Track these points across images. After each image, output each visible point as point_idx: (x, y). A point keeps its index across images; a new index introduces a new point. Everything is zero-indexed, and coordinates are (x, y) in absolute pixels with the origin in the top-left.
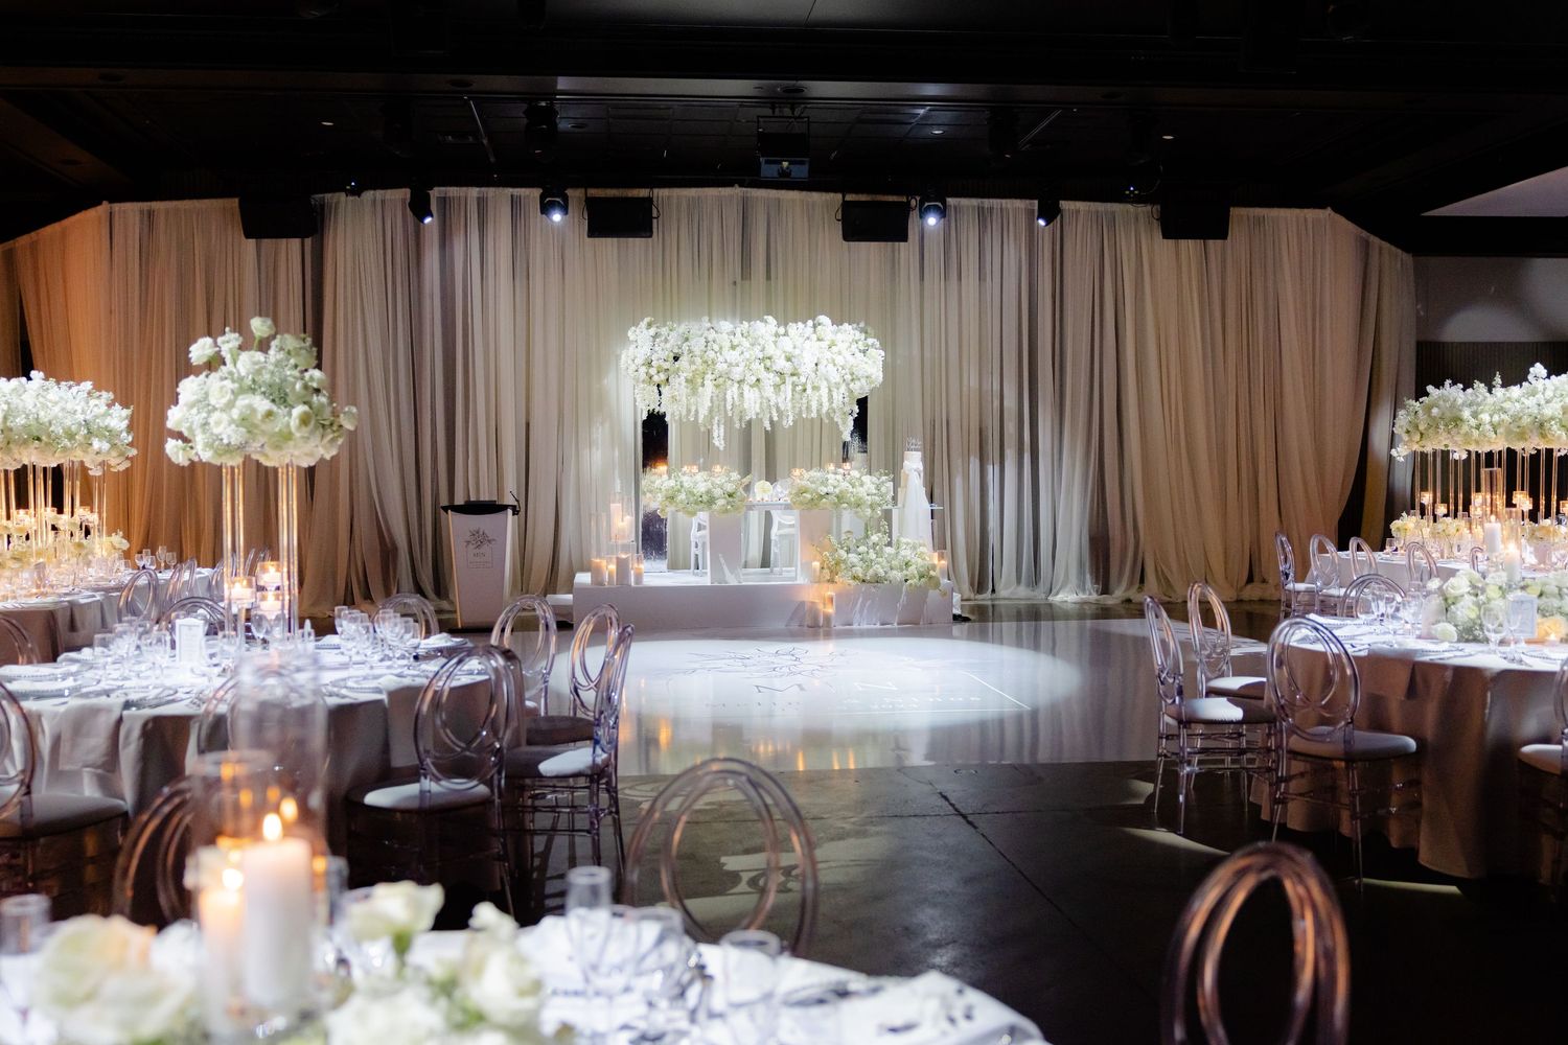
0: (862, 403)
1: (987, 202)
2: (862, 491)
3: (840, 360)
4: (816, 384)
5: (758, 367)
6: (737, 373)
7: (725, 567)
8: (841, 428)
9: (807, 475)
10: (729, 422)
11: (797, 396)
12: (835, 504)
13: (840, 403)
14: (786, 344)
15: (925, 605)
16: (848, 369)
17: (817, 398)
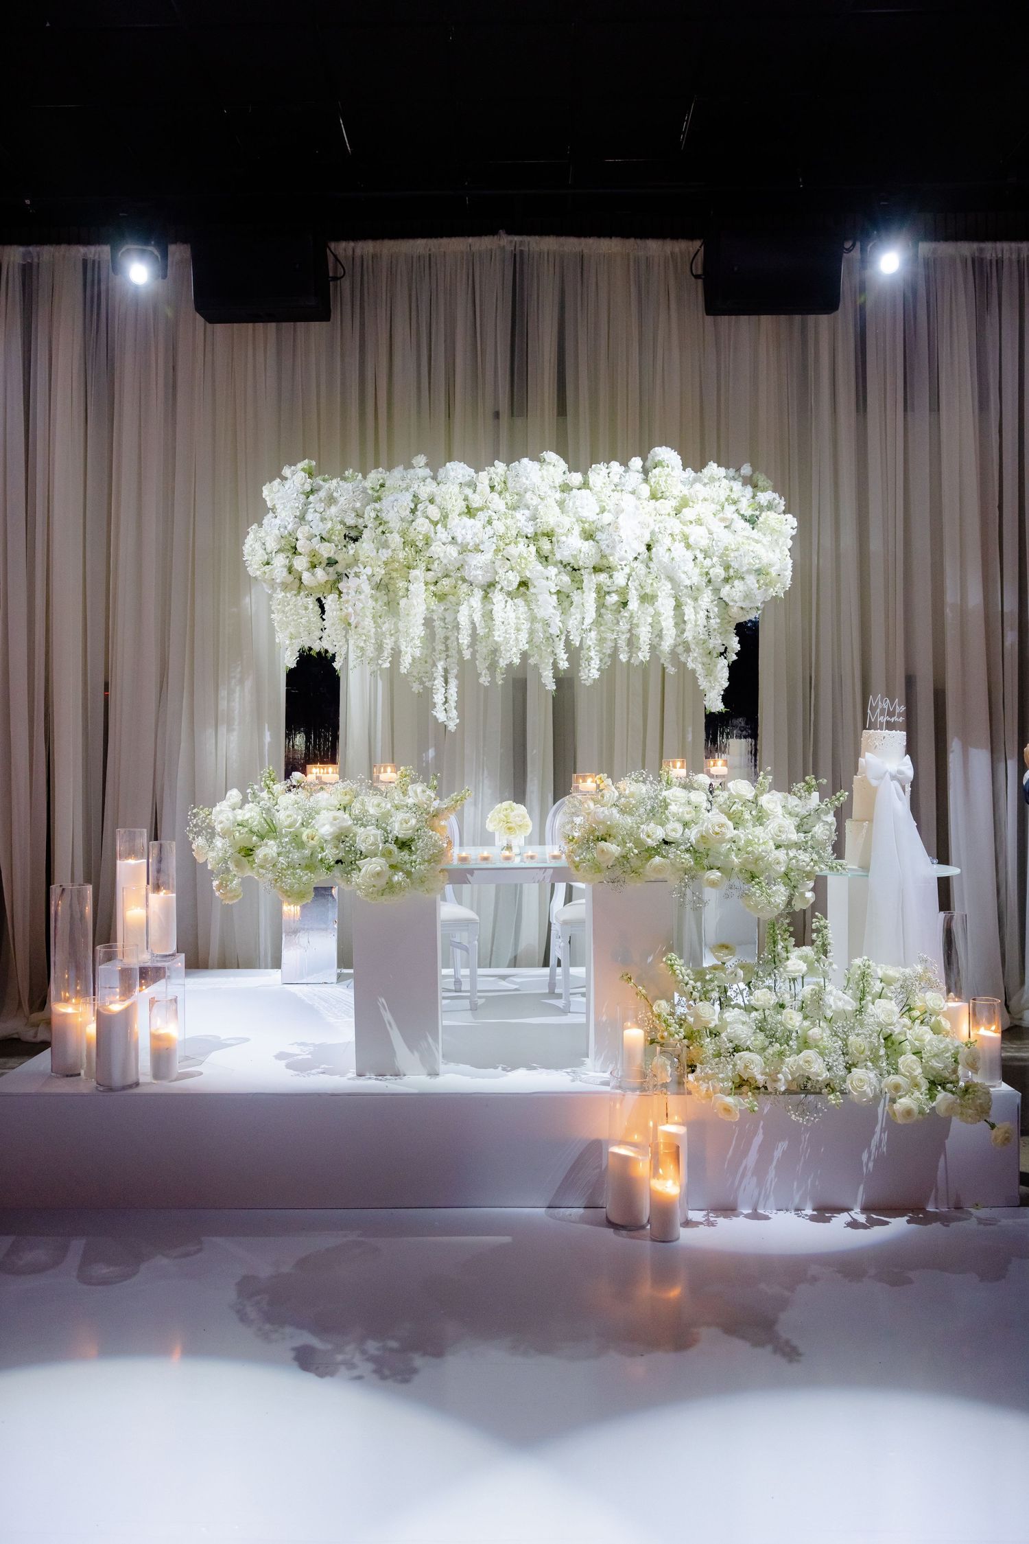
0: (748, 633)
1: (991, 250)
2: (761, 838)
3: (698, 535)
4: (648, 591)
6: (477, 566)
7: (395, 1035)
8: (703, 683)
9: (611, 793)
10: (466, 672)
11: (609, 616)
12: (686, 871)
13: (701, 629)
14: (585, 504)
15: (943, 1157)
16: (717, 557)
17: (650, 620)
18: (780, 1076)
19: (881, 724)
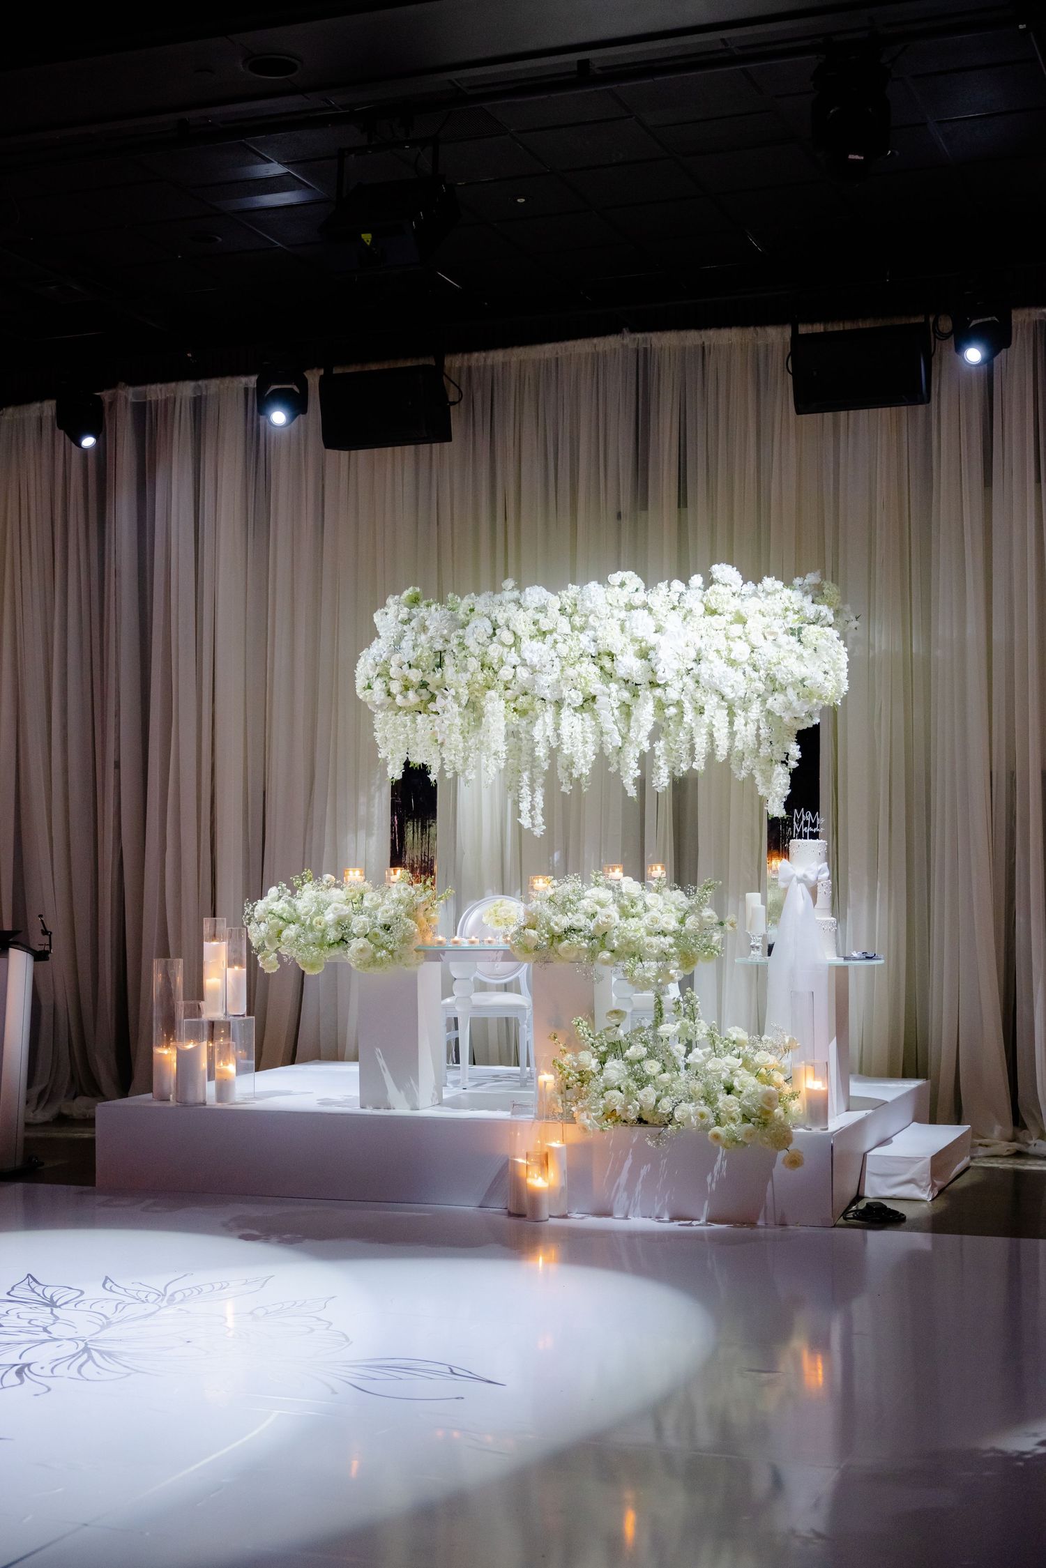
3: (738, 652)
4: (700, 702)
5: (589, 670)
6: (546, 685)
7: (387, 1076)
10: (549, 781)
11: (672, 728)
12: (587, 951)
13: (751, 740)
14: (644, 624)
15: (770, 1183)
16: (764, 670)
17: (704, 731)
18: (630, 1107)
19: (806, 834)
